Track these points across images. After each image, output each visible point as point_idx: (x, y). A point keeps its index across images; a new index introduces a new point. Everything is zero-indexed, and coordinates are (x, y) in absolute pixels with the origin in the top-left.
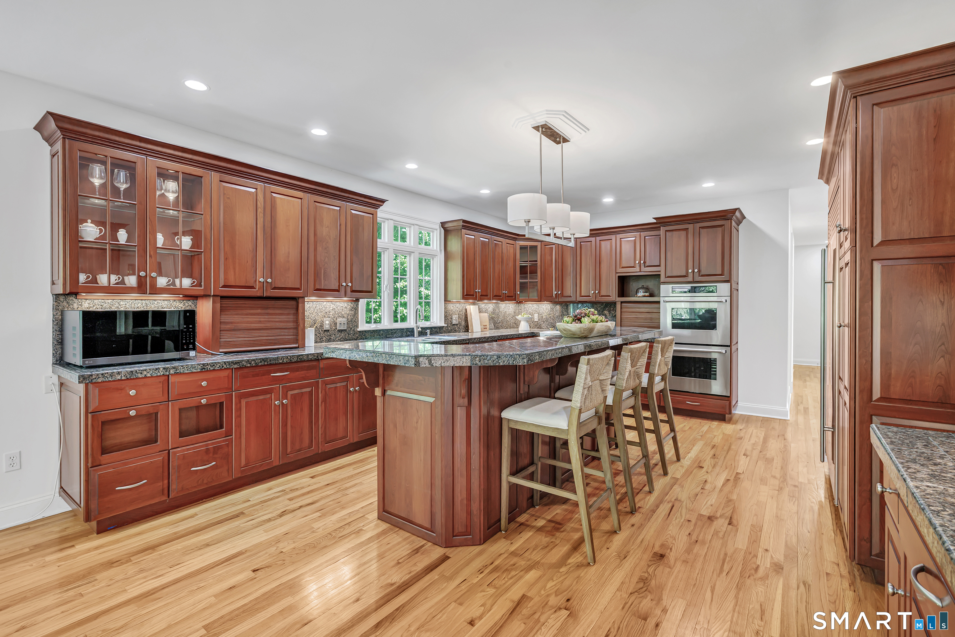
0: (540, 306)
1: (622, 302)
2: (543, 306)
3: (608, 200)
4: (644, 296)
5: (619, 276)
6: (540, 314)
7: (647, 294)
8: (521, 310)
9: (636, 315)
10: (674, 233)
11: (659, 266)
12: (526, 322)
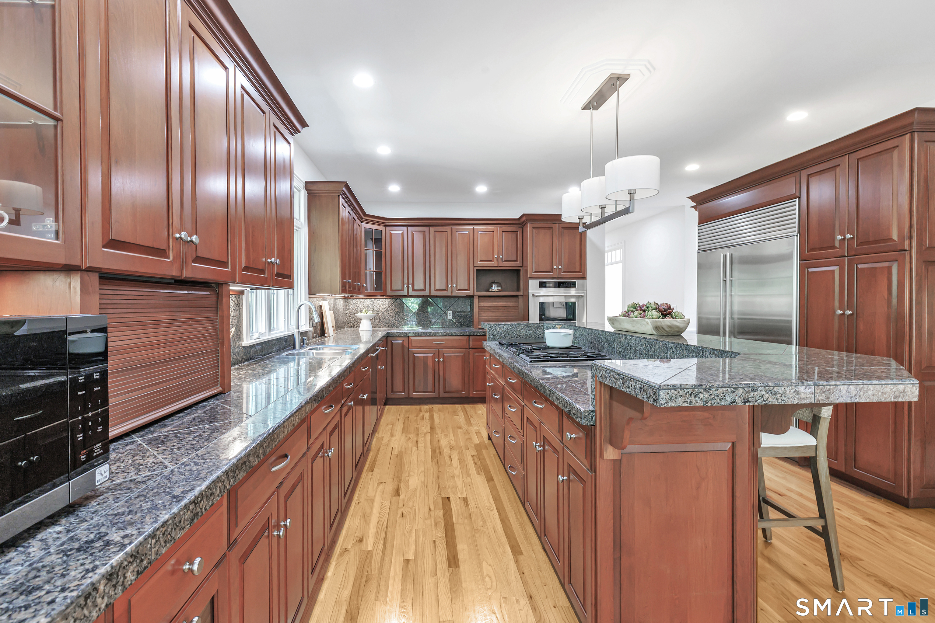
0: (375, 301)
1: (479, 296)
2: (379, 302)
3: (481, 189)
4: (499, 291)
5: (477, 270)
6: (375, 310)
7: (500, 288)
8: (348, 306)
9: (494, 309)
10: (540, 230)
11: (516, 261)
12: (368, 320)
